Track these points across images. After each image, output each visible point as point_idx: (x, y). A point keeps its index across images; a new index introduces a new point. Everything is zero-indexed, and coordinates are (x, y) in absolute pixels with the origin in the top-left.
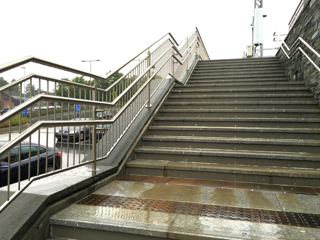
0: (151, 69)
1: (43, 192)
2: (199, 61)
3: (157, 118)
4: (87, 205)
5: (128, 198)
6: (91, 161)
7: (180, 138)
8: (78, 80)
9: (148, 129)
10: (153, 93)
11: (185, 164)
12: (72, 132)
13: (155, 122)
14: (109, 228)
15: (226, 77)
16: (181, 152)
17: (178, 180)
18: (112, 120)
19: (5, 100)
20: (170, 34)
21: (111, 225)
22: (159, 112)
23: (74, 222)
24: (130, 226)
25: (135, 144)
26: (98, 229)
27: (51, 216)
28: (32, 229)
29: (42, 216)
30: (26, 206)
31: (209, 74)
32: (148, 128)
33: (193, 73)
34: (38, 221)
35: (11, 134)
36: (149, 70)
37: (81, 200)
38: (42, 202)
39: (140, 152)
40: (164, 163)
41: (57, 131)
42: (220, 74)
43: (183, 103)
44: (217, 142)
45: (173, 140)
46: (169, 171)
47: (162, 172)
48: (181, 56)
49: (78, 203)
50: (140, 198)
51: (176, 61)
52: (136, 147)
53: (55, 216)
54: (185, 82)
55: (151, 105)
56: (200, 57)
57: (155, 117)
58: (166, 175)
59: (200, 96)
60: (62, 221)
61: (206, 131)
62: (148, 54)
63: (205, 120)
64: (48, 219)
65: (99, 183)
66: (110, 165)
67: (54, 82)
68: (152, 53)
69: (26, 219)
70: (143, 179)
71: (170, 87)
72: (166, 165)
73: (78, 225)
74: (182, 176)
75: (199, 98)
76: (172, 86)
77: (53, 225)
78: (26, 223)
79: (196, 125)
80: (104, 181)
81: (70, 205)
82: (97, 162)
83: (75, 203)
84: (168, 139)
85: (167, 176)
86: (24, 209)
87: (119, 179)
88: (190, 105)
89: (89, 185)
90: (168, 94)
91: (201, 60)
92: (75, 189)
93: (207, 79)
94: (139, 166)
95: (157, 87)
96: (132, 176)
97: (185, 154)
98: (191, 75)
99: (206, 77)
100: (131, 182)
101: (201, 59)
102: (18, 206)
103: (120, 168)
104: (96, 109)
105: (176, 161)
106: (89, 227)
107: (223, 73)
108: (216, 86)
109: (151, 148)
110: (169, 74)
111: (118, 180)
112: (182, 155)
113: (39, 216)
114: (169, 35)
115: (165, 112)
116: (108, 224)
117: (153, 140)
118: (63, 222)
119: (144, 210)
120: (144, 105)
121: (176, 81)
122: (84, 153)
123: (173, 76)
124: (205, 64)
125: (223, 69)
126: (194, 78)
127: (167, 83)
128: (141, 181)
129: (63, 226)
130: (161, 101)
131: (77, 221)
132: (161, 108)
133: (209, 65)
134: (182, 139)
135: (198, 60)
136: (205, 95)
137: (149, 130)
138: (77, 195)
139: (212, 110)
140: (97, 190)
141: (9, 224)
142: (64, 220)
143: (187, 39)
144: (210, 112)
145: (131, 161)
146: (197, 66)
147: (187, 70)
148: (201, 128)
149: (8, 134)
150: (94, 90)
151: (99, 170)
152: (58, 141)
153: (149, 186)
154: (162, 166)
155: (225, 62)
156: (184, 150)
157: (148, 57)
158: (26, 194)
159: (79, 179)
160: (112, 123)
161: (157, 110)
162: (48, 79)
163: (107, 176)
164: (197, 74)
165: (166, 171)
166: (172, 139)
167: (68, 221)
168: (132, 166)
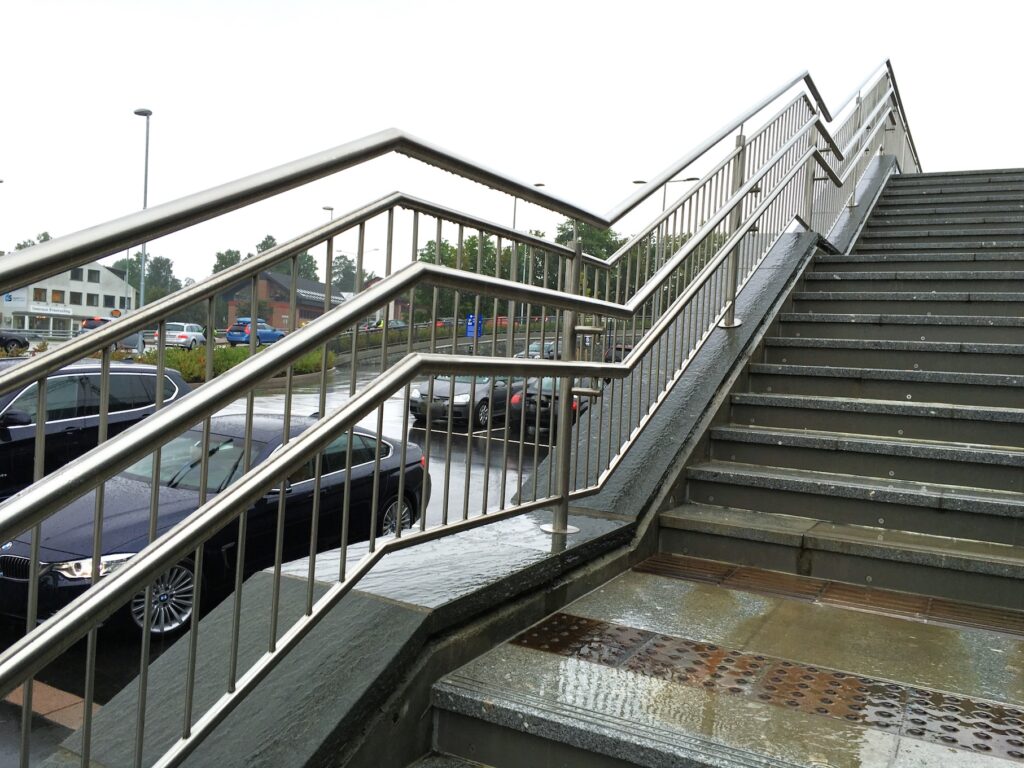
0: (750, 194)
1: (412, 592)
2: (893, 178)
3: (758, 368)
4: (546, 650)
5: (688, 643)
6: (553, 498)
7: (848, 438)
8: (476, 245)
9: (730, 402)
10: (745, 281)
11: (876, 537)
12: (461, 399)
13: (753, 377)
14: (642, 754)
15: (1003, 230)
16: (861, 490)
17: (854, 594)
18: (626, 364)
19: (277, 299)
20: (808, 80)
21: (650, 745)
22: (764, 344)
23: (516, 713)
24: (723, 760)
25: (690, 450)
26: (599, 750)
27: (435, 681)
28: (378, 718)
29: (411, 677)
30: (362, 639)
31: (937, 220)
32: (730, 397)
33: (874, 216)
34: (399, 693)
35: (293, 396)
36: (739, 204)
37: (524, 631)
38: (413, 631)
39: (705, 479)
40: (797, 525)
41: (415, 394)
42: (980, 219)
43: (853, 317)
44: (1005, 462)
45: (825, 447)
46: (816, 557)
47: (793, 557)
48: (840, 157)
49: (518, 642)
50: (731, 649)
51: (820, 173)
52: (691, 460)
53: (450, 682)
54: (847, 248)
55: (737, 322)
56: (897, 163)
57: (754, 361)
58: (805, 567)
59: (916, 295)
60: (473, 701)
61: (952, 419)
62: (738, 146)
63: (944, 380)
64: (428, 689)
65: (578, 575)
66: (608, 515)
67: (457, 225)
68: (750, 143)
69: (364, 683)
70: (725, 578)
71: (802, 260)
72: (806, 535)
73: (526, 725)
74: (869, 579)
75: (914, 301)
76: (808, 259)
77: (440, 709)
78: (362, 700)
79: (909, 397)
80: (592, 570)
81: (491, 647)
82: (570, 503)
83: (508, 640)
84: (808, 441)
85: (808, 573)
86: (356, 647)
87: (636, 566)
88: (880, 324)
89: (549, 581)
90: (793, 284)
91: (898, 173)
92: (508, 591)
93: (929, 237)
94: (707, 529)
95: (759, 261)
96: (681, 559)
97: (880, 499)
98: (867, 222)
99: (924, 232)
100: (683, 582)
101: (900, 171)
102: (335, 636)
103: (642, 530)
104: (575, 322)
105: (839, 521)
106: (566, 738)
107: (990, 218)
108: (975, 261)
109: (742, 468)
110: (797, 218)
111: (636, 570)
112: (866, 501)
113: (401, 679)
114: (803, 82)
115: (786, 347)
116: (634, 740)
117: (749, 440)
118: (476, 708)
119: (757, 699)
120: (718, 318)
121: (821, 243)
122: (483, 465)
123: (808, 224)
124: (918, 186)
125: (988, 202)
126: (879, 233)
127: (790, 248)
128: (719, 583)
129: (474, 719)
130: (772, 307)
131: (525, 711)
132: (770, 332)
133: (929, 190)
134: (862, 444)
135: (889, 174)
136: (934, 292)
137: (732, 404)
138: (512, 613)
139: (971, 347)
140: (573, 600)
141: (308, 697)
142: (478, 699)
143: (858, 98)
144: (961, 353)
145: (675, 507)
146: (888, 192)
147: (851, 207)
148: (934, 409)
149: (283, 397)
150: (572, 259)
151: (577, 531)
152: (415, 425)
153: (753, 605)
154: (791, 537)
155: (993, 178)
156: (874, 486)
157: (739, 154)
158: (362, 595)
159: (520, 557)
160: (624, 373)
161: (759, 338)
162: (441, 214)
163: (601, 554)
164: (888, 222)
165: (807, 554)
166: (824, 441)
167: (494, 706)
168: (681, 527)
